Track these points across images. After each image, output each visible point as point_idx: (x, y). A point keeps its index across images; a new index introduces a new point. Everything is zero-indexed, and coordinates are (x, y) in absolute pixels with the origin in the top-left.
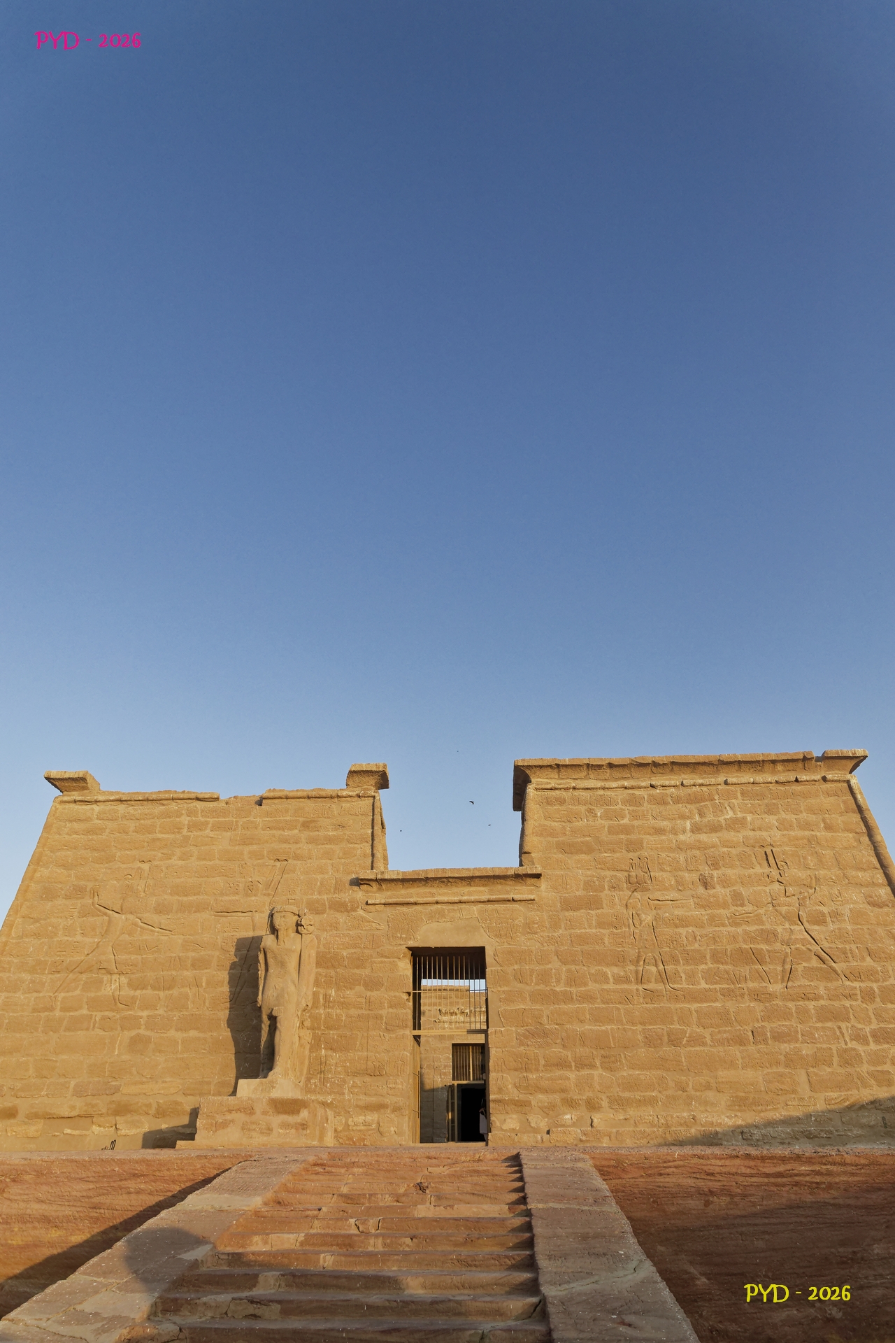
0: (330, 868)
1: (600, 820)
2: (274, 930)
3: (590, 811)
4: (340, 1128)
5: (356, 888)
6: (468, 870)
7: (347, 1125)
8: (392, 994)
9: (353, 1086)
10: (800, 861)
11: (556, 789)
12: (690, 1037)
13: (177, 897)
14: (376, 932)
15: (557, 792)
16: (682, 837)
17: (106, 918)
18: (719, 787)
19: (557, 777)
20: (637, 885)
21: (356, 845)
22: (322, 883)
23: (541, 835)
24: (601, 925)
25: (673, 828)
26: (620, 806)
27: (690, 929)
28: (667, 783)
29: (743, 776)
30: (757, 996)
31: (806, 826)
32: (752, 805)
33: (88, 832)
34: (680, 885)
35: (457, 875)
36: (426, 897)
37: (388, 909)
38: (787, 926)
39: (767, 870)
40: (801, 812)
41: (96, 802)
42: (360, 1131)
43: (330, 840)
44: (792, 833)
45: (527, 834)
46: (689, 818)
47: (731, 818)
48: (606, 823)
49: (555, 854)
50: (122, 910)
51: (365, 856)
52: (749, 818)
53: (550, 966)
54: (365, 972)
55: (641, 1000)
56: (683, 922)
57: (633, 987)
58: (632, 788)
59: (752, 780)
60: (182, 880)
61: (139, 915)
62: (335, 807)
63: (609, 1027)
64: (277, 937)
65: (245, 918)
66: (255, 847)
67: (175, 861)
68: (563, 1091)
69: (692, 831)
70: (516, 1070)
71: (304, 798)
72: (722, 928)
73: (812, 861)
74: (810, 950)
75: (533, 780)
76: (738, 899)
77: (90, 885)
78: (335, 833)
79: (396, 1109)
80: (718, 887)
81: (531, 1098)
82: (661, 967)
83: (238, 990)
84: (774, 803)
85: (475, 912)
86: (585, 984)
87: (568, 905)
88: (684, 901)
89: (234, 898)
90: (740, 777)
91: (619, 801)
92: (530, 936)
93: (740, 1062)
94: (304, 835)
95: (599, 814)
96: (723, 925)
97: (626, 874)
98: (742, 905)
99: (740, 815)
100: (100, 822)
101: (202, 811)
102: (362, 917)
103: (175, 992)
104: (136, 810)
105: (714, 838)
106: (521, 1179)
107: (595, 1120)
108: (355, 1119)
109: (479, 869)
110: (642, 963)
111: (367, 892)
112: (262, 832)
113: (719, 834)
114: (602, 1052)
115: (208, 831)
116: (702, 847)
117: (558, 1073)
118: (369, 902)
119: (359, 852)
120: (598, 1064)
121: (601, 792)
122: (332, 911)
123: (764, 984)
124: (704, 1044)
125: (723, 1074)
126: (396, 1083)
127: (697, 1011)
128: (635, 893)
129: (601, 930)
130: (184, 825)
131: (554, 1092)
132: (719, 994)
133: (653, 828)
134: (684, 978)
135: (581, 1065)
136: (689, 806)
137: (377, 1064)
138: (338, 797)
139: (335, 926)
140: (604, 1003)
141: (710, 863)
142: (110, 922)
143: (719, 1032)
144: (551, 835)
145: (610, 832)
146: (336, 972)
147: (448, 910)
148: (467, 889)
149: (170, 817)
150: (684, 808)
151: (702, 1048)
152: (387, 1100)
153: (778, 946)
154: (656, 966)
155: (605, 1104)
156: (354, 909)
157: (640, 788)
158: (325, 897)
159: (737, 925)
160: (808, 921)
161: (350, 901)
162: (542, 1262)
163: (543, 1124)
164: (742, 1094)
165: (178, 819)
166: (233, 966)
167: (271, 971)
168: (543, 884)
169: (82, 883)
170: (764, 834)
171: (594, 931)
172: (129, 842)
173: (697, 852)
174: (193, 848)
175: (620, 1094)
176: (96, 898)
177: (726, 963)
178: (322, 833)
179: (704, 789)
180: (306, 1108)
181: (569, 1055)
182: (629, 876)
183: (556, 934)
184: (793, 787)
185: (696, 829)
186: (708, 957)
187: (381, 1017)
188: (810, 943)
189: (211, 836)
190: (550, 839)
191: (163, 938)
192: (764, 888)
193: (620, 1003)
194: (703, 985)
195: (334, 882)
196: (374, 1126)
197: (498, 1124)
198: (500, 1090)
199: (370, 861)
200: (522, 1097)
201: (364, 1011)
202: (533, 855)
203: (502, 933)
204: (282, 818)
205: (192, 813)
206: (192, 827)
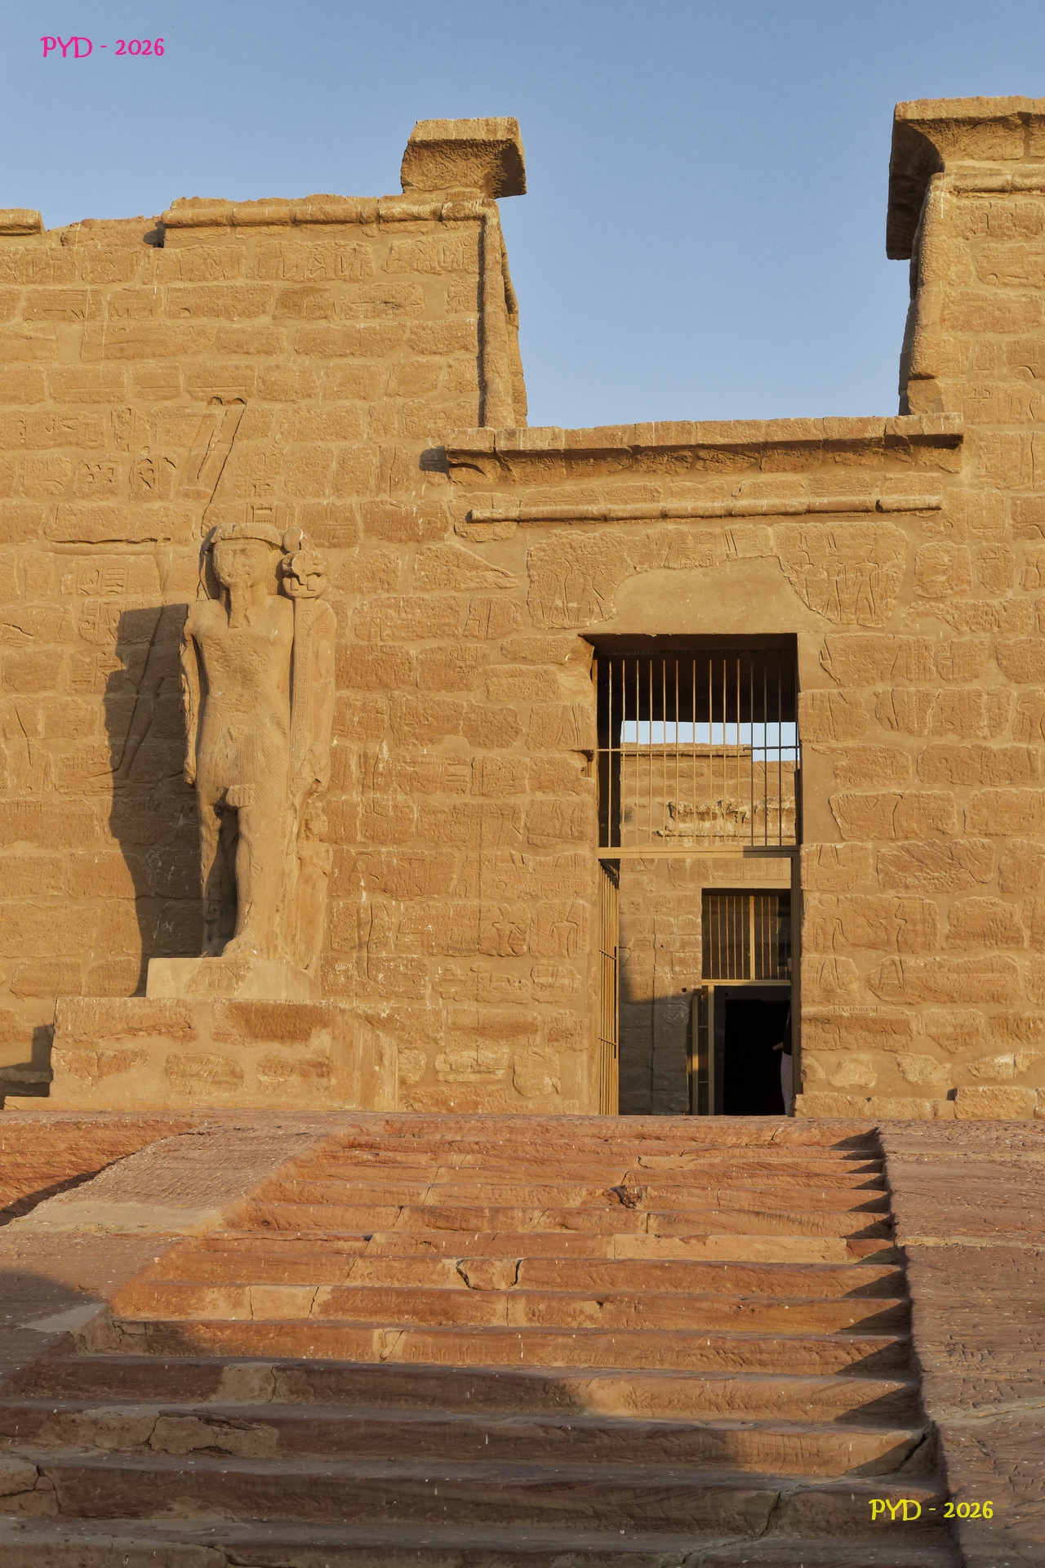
0: (363, 421)
2: (217, 588)
4: (414, 1078)
5: (438, 477)
6: (754, 425)
7: (432, 1070)
8: (542, 754)
9: (444, 980)
11: (1016, 190)
14: (498, 596)
15: (1020, 200)
21: (436, 358)
22: (342, 462)
23: (967, 325)
35: (720, 441)
36: (634, 501)
37: (532, 537)
42: (465, 1083)
43: (361, 344)
45: (924, 322)
49: (1004, 379)
51: (461, 388)
53: (974, 686)
54: (470, 699)
62: (371, 248)
64: (228, 606)
65: (135, 558)
66: (151, 365)
68: (996, 997)
70: (872, 946)
71: (283, 223)
75: (950, 164)
78: (374, 324)
79: (558, 1035)
81: (910, 1013)
83: (132, 743)
85: (772, 543)
87: (1036, 523)
89: (102, 504)
92: (921, 606)
94: (288, 330)
102: (457, 555)
106: (882, 1184)
108: (452, 1058)
109: (786, 424)
111: (469, 486)
112: (169, 322)
117: (986, 955)
118: (477, 514)
119: (443, 376)
122: (374, 540)
126: (555, 974)
131: (970, 999)
137: (506, 928)
138: (380, 218)
139: (383, 579)
144: (995, 325)
146: (391, 699)
147: (696, 537)
148: (748, 480)
152: (533, 1014)
156: (434, 534)
158: (354, 501)
161: (422, 513)
162: (931, 1355)
163: (940, 1077)
166: (115, 682)
167: (216, 693)
168: (966, 465)
178: (337, 324)
180: (325, 1025)
181: (1016, 911)
183: (995, 602)
187: (514, 814)
189: (27, 333)
190: (991, 336)
195: (376, 460)
196: (500, 1074)
197: (821, 1074)
198: (829, 994)
199: (476, 402)
200: (887, 1011)
201: (467, 799)
202: (940, 383)
203: (845, 597)
204: (222, 283)
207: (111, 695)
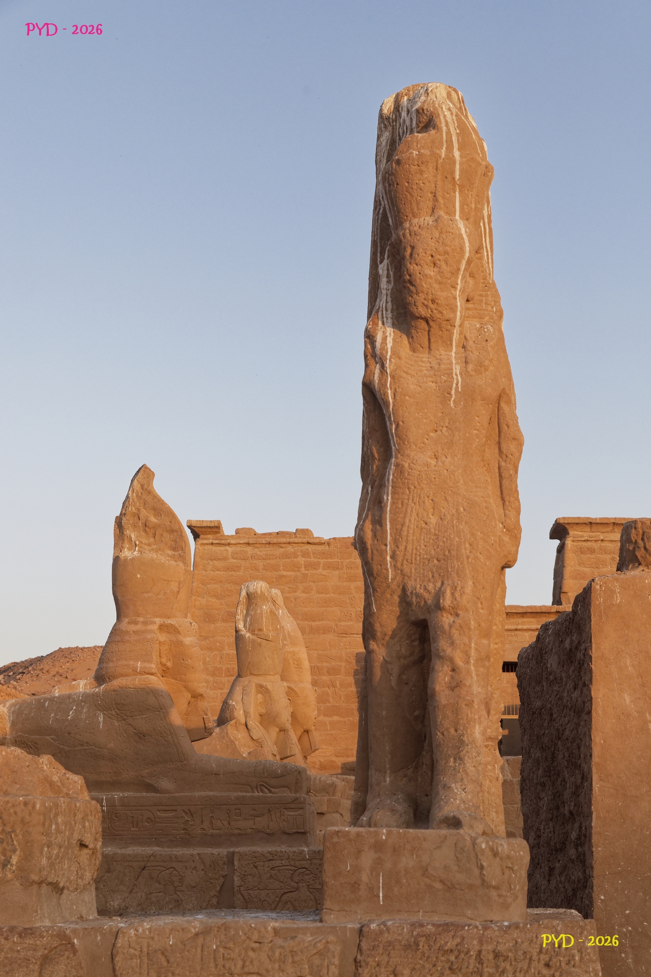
3: (613, 559)
6: (523, 607)
11: (588, 541)
13: (307, 622)
19: (589, 530)
23: (575, 578)
33: (227, 569)
41: (229, 544)
45: (565, 578)
60: (309, 609)
66: (359, 583)
67: (299, 594)
75: (571, 533)
85: (527, 637)
89: (349, 623)
101: (314, 553)
103: (319, 690)
115: (320, 570)
130: (302, 565)
144: (583, 578)
149: (289, 558)
165: (295, 560)
166: (356, 673)
169: (233, 610)
174: (313, 584)
189: (323, 574)
190: (582, 581)
202: (569, 594)
205: (305, 554)
206: (308, 566)
207: (356, 677)
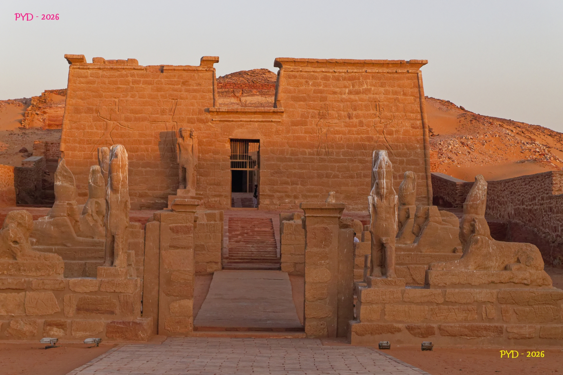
0: (196, 104)
1: (310, 86)
3: (307, 82)
4: (206, 202)
5: (207, 113)
7: (208, 201)
8: (223, 156)
9: (210, 189)
10: (389, 109)
11: (293, 71)
12: (334, 175)
13: (133, 115)
14: (217, 132)
15: (294, 73)
16: (344, 96)
17: (105, 122)
18: (363, 74)
19: (294, 65)
20: (322, 116)
21: (206, 94)
22: (193, 110)
23: (285, 92)
24: (306, 132)
25: (340, 92)
26: (320, 80)
27: (340, 136)
28: (341, 71)
29: (374, 69)
30: (360, 161)
31: (396, 93)
32: (375, 82)
33: (88, 83)
34: (340, 117)
35: (250, 111)
36: (237, 118)
37: (221, 123)
38: (378, 135)
39: (375, 112)
40: (395, 87)
41: (89, 69)
42: (213, 203)
43: (195, 91)
44: (389, 96)
46: (348, 87)
47: (365, 88)
48: (313, 88)
49: (290, 101)
50: (111, 119)
51: (211, 99)
52: (373, 88)
53: (284, 148)
54: (213, 148)
55: (318, 162)
56: (338, 132)
57: (315, 157)
58: (326, 72)
59: (377, 71)
60: (134, 107)
61: (118, 122)
62: (196, 75)
63: (305, 171)
65: (162, 124)
66: (163, 93)
67: (129, 98)
68: (286, 192)
69: (348, 94)
70: (269, 185)
71: (182, 70)
72: (352, 135)
73: (394, 108)
74: (384, 145)
75: (284, 65)
76: (361, 124)
77: (94, 108)
78: (197, 88)
79: (225, 197)
80: (354, 118)
81: (274, 194)
82: (327, 150)
83: (164, 153)
84: (384, 82)
85: (256, 126)
86: (297, 155)
87: (294, 124)
88: (340, 124)
89: (157, 116)
90: (373, 69)
91: (320, 78)
92: (278, 136)
93: (350, 184)
94: (183, 88)
95: (310, 84)
96: (353, 134)
97: (318, 111)
98: (362, 126)
99: (369, 87)
100: (92, 78)
101: (137, 75)
102: (211, 126)
103: (139, 153)
104: (107, 73)
105: (356, 97)
107: (296, 202)
108: (211, 200)
110: (320, 148)
111: (212, 115)
112: (165, 86)
113: (359, 95)
114: (301, 179)
115: (141, 85)
116: (351, 101)
117: (285, 186)
118: (214, 120)
119: (208, 97)
120: (299, 183)
121: (312, 73)
122: (198, 123)
123: (364, 157)
124: (338, 178)
125: (343, 188)
126: (225, 188)
127: (338, 166)
128: (321, 120)
129: (306, 135)
130: (130, 81)
131: (282, 192)
132: (347, 160)
133: (332, 91)
134: (335, 154)
135: (293, 183)
136: (349, 82)
137: (218, 181)
138: (197, 70)
139: (199, 129)
140: (304, 162)
141: (353, 108)
142: (107, 124)
143: (345, 174)
144: (289, 92)
145: (314, 92)
146: (201, 147)
147: (246, 124)
148: (253, 116)
149: (123, 77)
150: (346, 83)
151: (337, 179)
152: (222, 194)
153: (373, 143)
154: (325, 149)
155: (300, 197)
156: (207, 122)
157: (329, 72)
158: (195, 116)
159: (358, 134)
160: (386, 134)
161: (205, 119)
163: (278, 203)
164: (349, 195)
165: (127, 78)
166: (160, 144)
168: (284, 115)
169: (91, 106)
170: (377, 96)
171: (303, 135)
172: (107, 89)
173: (349, 103)
174: (136, 93)
175: (307, 194)
176: (98, 113)
177: (352, 149)
178: (191, 87)
179: (357, 74)
181: (289, 180)
182: (320, 112)
183: (288, 135)
184: (394, 75)
185: (350, 93)
186: (345, 146)
187: (220, 165)
188: (385, 142)
189: (143, 87)
190: (289, 94)
191: (131, 132)
192: (372, 119)
193: (310, 162)
194: (342, 157)
195: (198, 110)
196: (218, 202)
197: (262, 202)
198: (263, 191)
199: (213, 101)
200: (271, 194)
201: (213, 163)
202: (281, 102)
203: (267, 134)
204: (173, 80)
205: (133, 75)
206: (134, 82)
